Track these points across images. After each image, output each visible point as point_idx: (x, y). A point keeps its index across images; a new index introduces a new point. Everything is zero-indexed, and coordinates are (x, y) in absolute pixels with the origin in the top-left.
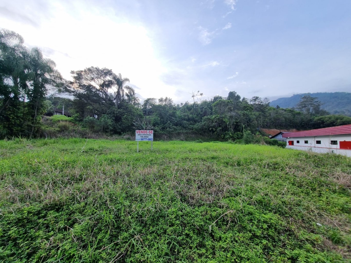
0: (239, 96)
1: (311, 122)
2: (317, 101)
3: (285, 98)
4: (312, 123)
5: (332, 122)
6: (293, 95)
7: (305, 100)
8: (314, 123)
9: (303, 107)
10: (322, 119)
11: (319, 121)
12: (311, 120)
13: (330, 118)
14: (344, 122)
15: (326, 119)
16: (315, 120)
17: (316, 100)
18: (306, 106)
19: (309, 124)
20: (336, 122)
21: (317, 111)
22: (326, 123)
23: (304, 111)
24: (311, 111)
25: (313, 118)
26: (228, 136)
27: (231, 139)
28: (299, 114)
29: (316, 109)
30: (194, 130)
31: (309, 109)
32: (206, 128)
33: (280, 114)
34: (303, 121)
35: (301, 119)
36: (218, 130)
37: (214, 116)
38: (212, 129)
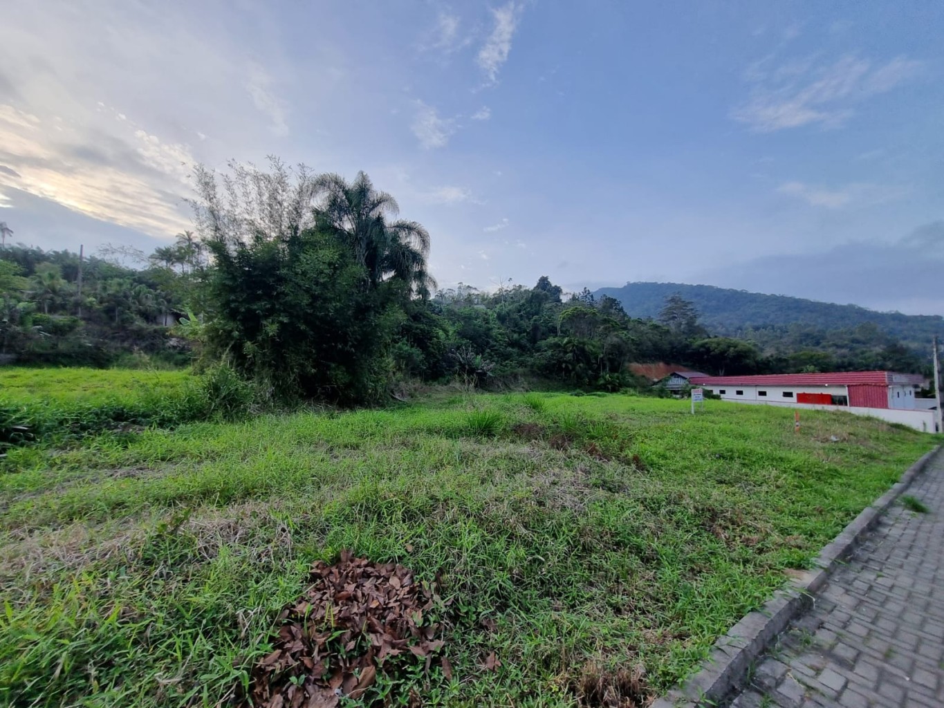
0: (559, 288)
2: (692, 309)
5: (722, 350)
7: (673, 304)
9: (670, 319)
10: (707, 346)
11: (702, 349)
12: (687, 346)
13: (718, 344)
14: (740, 351)
15: (714, 345)
16: (694, 346)
17: (690, 307)
18: (676, 317)
20: (728, 352)
21: (693, 330)
22: (713, 352)
23: (672, 327)
24: (683, 327)
25: (691, 342)
26: (602, 382)
27: (610, 387)
28: (668, 332)
29: (690, 324)
30: (535, 369)
31: (681, 324)
32: (554, 364)
33: (642, 332)
34: (673, 348)
35: (671, 343)
36: (577, 368)
37: (566, 340)
38: (566, 366)
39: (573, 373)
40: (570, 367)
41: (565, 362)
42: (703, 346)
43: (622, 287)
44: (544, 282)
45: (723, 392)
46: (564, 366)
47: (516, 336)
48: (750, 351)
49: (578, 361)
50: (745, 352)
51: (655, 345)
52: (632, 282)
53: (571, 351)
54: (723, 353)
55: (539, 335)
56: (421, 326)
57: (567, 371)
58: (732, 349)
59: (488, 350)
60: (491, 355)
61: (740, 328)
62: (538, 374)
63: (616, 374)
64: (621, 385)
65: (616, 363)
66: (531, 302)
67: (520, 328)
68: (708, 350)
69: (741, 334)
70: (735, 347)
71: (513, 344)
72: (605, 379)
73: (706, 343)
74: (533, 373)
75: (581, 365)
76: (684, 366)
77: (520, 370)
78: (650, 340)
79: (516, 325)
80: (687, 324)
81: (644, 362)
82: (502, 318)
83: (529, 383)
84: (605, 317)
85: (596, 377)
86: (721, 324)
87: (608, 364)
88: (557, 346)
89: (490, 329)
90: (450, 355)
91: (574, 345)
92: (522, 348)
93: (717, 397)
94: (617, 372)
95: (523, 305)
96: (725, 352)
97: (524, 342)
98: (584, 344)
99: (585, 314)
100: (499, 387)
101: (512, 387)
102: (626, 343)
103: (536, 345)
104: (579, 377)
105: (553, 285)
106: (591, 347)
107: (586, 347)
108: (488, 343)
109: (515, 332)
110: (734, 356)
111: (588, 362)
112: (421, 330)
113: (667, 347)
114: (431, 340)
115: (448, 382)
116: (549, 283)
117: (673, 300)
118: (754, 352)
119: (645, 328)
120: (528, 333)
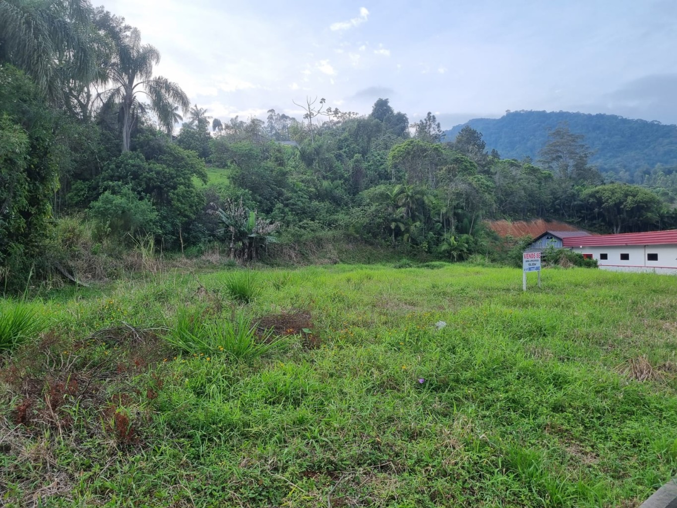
0: (404, 116)
1: (575, 201)
2: (583, 146)
3: (487, 119)
4: (576, 203)
5: (618, 201)
6: (505, 114)
7: (558, 139)
8: (581, 203)
9: (554, 159)
10: (597, 195)
11: (591, 200)
12: (573, 196)
13: (613, 192)
14: (640, 202)
15: (607, 194)
16: (582, 196)
17: (580, 142)
18: (560, 157)
19: (569, 207)
20: (624, 203)
21: (583, 174)
22: (606, 204)
23: (556, 172)
24: (570, 170)
25: (579, 191)
26: (444, 247)
27: (455, 254)
28: (548, 178)
29: (579, 166)
30: (351, 230)
31: (567, 166)
32: (379, 225)
33: (513, 178)
34: (556, 199)
35: (553, 193)
36: (412, 228)
37: (397, 189)
38: (397, 227)
39: (406, 236)
40: (403, 228)
41: (395, 220)
42: (592, 195)
43: (499, 117)
44: (382, 108)
45: (604, 257)
46: (393, 226)
47: (326, 184)
48: (652, 201)
49: (414, 218)
50: (646, 202)
51: (531, 195)
52: (512, 111)
53: (404, 205)
54: (618, 205)
55: (363, 181)
56: (158, 167)
57: (398, 233)
58: (630, 198)
59: (280, 205)
60: (283, 212)
61: (647, 172)
62: (355, 238)
63: (465, 236)
64: (470, 252)
65: (466, 221)
66: (357, 135)
67: (335, 173)
68: (600, 202)
69: (649, 180)
70: (634, 196)
71: (320, 196)
72: (449, 244)
73: (597, 192)
74: (348, 238)
75: (418, 224)
76: (570, 223)
77: (327, 233)
78: (524, 189)
79: (331, 168)
80: (576, 166)
81: (516, 220)
82: (307, 159)
83: (341, 252)
84: (459, 156)
85: (438, 242)
86: (625, 167)
87: (453, 221)
88: (384, 197)
89: (284, 174)
90: (210, 211)
91: (408, 196)
92: (337, 202)
93: (593, 265)
94: (467, 233)
95: (346, 140)
96: (621, 203)
97: (338, 192)
98: (423, 193)
99: (426, 150)
100: (290, 256)
101: (311, 258)
102: (477, 192)
103: (357, 197)
104: (415, 242)
105: (395, 112)
106: (432, 198)
107: (425, 198)
108: (280, 194)
109: (324, 178)
110: (633, 209)
111: (428, 220)
112: (158, 173)
113: (546, 197)
114: (175, 188)
115: (201, 252)
116: (389, 110)
117: (558, 133)
118: (659, 202)
119: (519, 172)
120: (346, 180)
